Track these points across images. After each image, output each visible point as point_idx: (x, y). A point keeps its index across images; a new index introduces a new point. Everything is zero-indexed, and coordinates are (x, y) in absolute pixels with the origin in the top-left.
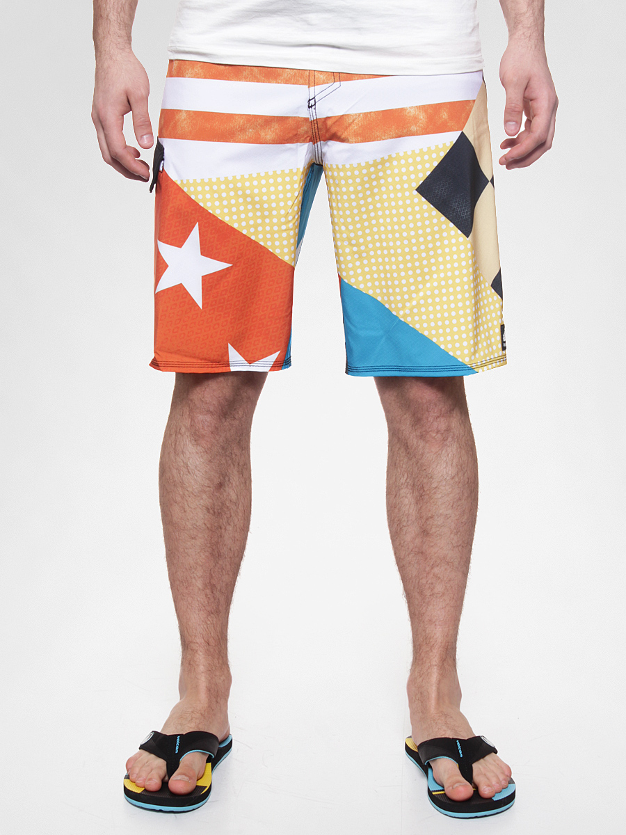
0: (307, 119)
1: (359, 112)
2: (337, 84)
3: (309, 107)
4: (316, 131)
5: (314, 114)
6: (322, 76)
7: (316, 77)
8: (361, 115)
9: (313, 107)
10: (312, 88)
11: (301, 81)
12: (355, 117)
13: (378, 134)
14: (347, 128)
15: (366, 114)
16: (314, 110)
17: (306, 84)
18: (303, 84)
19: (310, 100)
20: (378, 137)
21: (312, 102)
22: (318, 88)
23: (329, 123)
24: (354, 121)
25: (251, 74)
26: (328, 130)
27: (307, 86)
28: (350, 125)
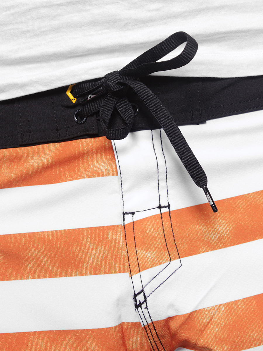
0: (136, 325)
1: (218, 303)
2: (175, 263)
3: (137, 306)
4: (157, 339)
5: (147, 316)
6: (148, 254)
7: (140, 256)
8: (223, 308)
9: (144, 306)
10: (136, 277)
11: (117, 266)
12: (212, 313)
13: (255, 335)
14: (202, 331)
15: (230, 306)
16: (145, 311)
17: (124, 271)
18: (120, 271)
19: (136, 296)
20: (255, 340)
21: (140, 298)
22: (147, 274)
23: (174, 325)
24: (211, 319)
25: (39, 266)
26: (173, 336)
27: (128, 274)
28: (206, 326)
